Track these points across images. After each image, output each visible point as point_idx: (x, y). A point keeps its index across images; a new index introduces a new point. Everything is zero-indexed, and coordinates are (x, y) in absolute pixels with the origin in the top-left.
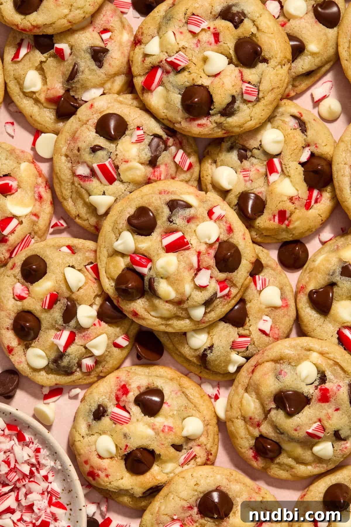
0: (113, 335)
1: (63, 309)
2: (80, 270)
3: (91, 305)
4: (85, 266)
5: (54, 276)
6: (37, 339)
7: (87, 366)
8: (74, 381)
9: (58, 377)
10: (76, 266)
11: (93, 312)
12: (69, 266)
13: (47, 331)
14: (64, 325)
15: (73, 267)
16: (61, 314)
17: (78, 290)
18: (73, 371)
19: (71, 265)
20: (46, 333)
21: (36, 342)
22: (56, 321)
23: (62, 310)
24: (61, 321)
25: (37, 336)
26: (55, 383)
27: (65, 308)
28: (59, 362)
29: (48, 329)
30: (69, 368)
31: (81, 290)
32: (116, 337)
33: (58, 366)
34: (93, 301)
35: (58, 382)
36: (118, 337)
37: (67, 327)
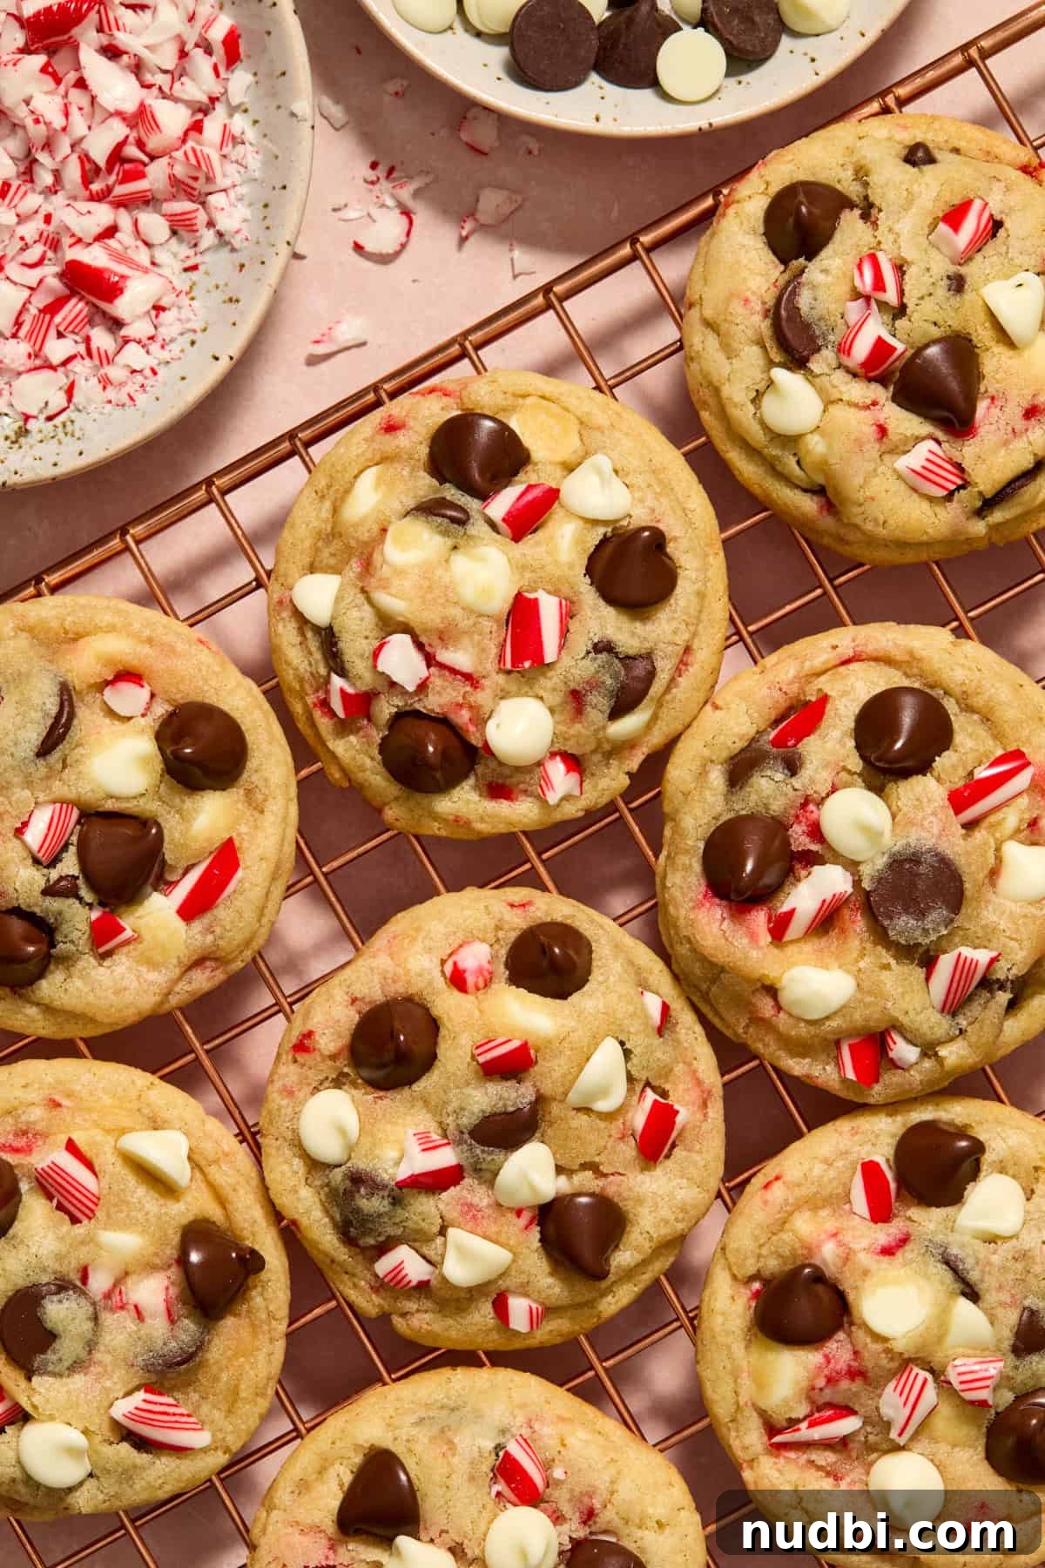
0: (523, 1278)
1: (505, 1106)
2: (630, 1079)
3: (560, 1170)
4: (648, 1084)
5: (573, 1024)
6: (381, 1094)
7: (398, 1269)
8: (333, 1261)
9: (317, 1213)
10: (635, 1060)
11: (548, 1185)
12: (622, 1043)
13: (420, 1104)
14: (466, 1136)
15: (627, 1054)
16: (489, 1110)
17: (578, 1110)
18: (361, 1242)
19: (628, 1046)
20: (413, 1106)
21: (370, 1097)
22: (462, 1109)
23: (501, 1104)
24: (467, 1121)
25: (387, 1089)
26: (296, 1217)
27: (511, 1109)
28: (363, 1191)
29: (426, 1103)
30: (362, 1225)
31: (583, 1119)
32: (521, 1290)
33: (349, 1195)
34: (577, 1167)
35: (304, 1222)
36: (526, 1295)
37: (465, 1147)
